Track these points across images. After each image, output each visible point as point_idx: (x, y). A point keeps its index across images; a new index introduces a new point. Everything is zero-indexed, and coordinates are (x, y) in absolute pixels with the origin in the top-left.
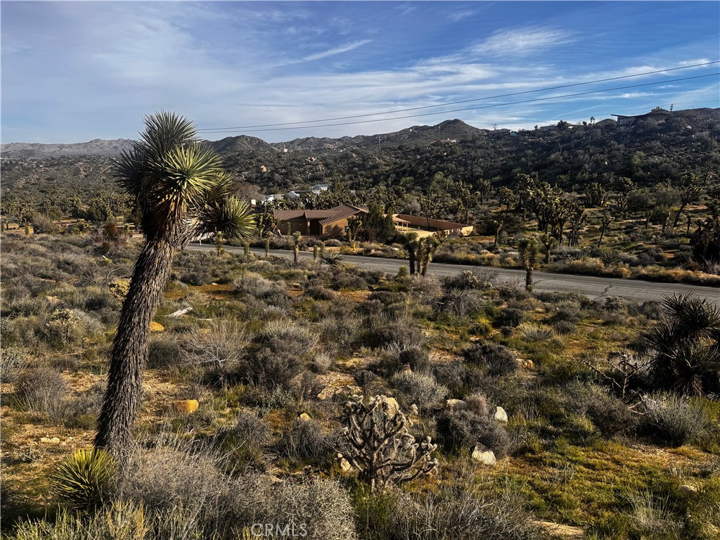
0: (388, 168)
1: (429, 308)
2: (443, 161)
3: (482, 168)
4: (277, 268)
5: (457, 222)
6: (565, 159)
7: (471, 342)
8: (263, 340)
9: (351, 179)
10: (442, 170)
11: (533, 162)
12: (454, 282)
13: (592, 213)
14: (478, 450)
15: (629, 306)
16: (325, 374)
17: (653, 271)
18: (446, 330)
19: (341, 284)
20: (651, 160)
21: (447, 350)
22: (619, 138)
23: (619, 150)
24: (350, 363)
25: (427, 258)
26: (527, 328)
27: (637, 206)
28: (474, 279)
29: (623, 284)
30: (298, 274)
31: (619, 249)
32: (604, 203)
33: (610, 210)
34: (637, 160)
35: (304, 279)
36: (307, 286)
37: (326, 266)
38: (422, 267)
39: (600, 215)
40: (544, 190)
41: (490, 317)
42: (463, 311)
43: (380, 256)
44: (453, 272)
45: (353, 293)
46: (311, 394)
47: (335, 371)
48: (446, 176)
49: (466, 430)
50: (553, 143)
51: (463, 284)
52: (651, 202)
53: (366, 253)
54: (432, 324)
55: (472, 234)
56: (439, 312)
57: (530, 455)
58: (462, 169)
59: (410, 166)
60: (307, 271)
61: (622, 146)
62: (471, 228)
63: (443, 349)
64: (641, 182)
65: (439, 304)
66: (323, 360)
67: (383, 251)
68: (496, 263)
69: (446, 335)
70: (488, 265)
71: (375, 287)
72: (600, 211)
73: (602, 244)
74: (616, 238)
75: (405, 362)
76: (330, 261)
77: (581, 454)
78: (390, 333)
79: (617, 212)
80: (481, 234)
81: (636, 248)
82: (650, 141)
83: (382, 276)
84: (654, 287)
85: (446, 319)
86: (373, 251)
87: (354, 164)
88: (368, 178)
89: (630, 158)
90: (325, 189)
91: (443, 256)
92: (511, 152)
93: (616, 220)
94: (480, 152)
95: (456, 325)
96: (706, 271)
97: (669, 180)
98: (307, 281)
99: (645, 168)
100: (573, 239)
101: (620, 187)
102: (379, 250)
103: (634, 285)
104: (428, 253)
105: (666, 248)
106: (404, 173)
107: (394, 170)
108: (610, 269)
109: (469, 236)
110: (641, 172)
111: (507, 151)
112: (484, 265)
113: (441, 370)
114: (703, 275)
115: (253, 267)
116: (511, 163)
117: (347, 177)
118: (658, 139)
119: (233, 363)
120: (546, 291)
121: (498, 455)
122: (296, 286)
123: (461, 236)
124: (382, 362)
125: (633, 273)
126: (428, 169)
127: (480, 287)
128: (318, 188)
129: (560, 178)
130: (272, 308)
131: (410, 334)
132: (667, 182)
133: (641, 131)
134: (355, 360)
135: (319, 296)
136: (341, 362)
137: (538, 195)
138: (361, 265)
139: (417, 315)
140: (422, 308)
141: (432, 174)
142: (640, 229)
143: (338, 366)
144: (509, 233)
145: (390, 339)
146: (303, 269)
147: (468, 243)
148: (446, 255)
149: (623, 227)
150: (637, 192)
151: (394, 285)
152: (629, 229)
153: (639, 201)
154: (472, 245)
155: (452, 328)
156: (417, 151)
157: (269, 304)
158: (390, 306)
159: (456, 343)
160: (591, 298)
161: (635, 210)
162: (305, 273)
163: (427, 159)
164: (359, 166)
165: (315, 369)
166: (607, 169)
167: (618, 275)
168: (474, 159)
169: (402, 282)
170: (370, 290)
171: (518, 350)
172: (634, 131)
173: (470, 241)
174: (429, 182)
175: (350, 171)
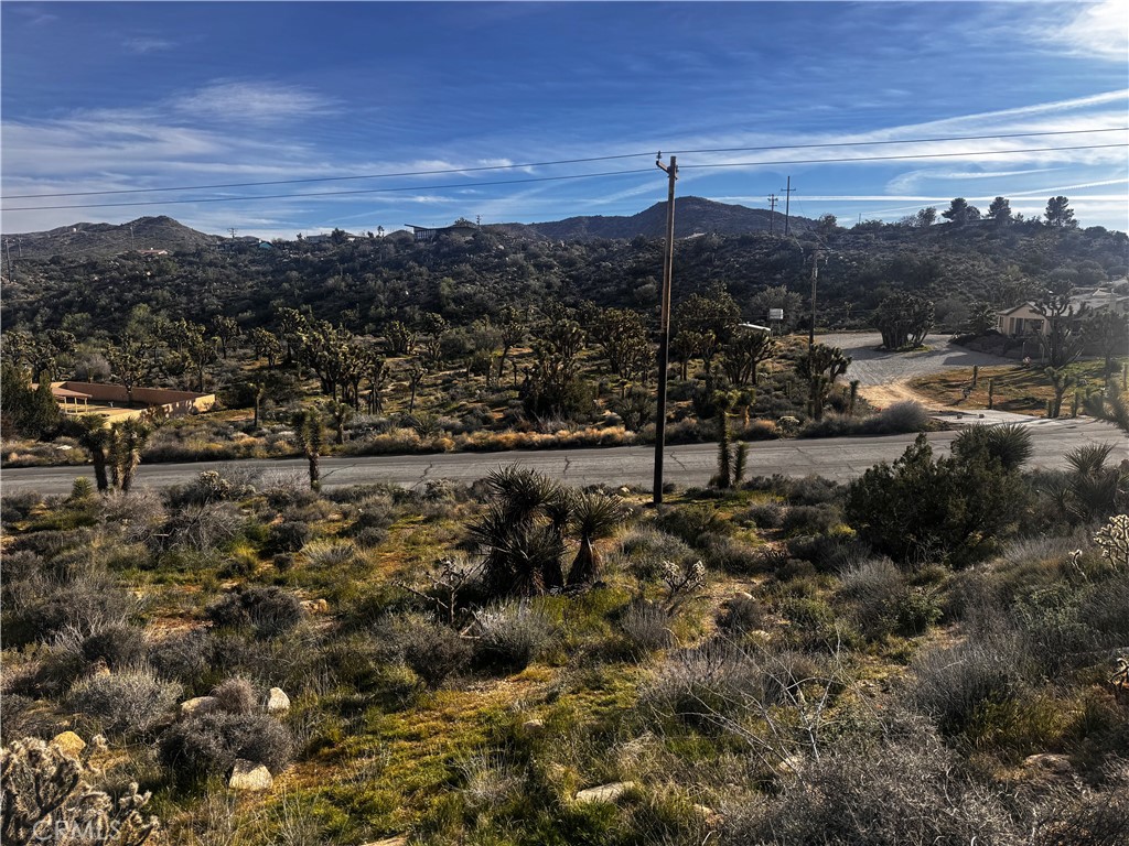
0: (32, 298)
1: (140, 547)
2: (146, 286)
3: (219, 297)
5: (185, 389)
6: (348, 285)
7: (226, 591)
10: (147, 300)
11: (301, 289)
12: (187, 494)
13: (397, 365)
14: (240, 771)
15: (455, 491)
17: (481, 438)
18: (177, 581)
20: (463, 290)
21: (181, 616)
22: (418, 257)
23: (421, 275)
25: (130, 458)
26: (316, 549)
27: (453, 351)
28: (222, 485)
29: (447, 461)
31: (437, 412)
32: (411, 350)
33: (420, 359)
34: (445, 290)
38: (121, 476)
39: (408, 366)
40: (323, 332)
41: (255, 543)
42: (206, 541)
44: (184, 477)
49: (214, 744)
50: (329, 261)
51: (203, 495)
52: (469, 346)
54: (149, 576)
55: (214, 408)
56: (161, 552)
57: (326, 750)
58: (184, 299)
59: (80, 294)
61: (424, 269)
62: (211, 399)
63: (172, 616)
64: (455, 319)
65: (160, 538)
67: (36, 453)
68: (260, 452)
69: (177, 589)
70: (248, 456)
71: (21, 526)
72: (407, 361)
73: (415, 407)
74: (432, 398)
75: (94, 659)
77: (401, 723)
78: (57, 610)
79: (429, 361)
80: (230, 407)
81: (458, 409)
82: (458, 263)
83: (37, 503)
84: (484, 459)
85: (176, 563)
86: (14, 457)
89: (436, 287)
91: (163, 450)
92: (264, 274)
93: (429, 373)
94: (211, 272)
95: (195, 568)
96: (539, 431)
97: (486, 315)
99: (457, 300)
100: (375, 404)
101: (429, 327)
102: (25, 452)
103: (460, 461)
104: (131, 450)
105: (494, 405)
106: (69, 306)
107: (47, 302)
108: (428, 442)
109: (209, 411)
110: (453, 306)
111: (258, 272)
112: (240, 458)
113: (167, 655)
114: (536, 437)
116: (267, 290)
118: (467, 261)
120: (343, 486)
121: (274, 770)
123: (195, 412)
124: (44, 668)
125: (457, 444)
126: (118, 300)
127: (234, 495)
129: (346, 315)
131: (102, 603)
132: (484, 318)
133: (446, 249)
137: (316, 340)
139: (116, 565)
140: (125, 551)
141: (126, 308)
142: (460, 383)
144: (277, 402)
145: (59, 622)
147: (208, 424)
148: (169, 448)
149: (440, 381)
150: (451, 332)
151: (64, 516)
152: (447, 385)
153: (455, 346)
154: (215, 426)
155: (189, 575)
156: (92, 266)
158: (57, 558)
159: (196, 600)
160: (406, 486)
161: (452, 357)
163: (114, 281)
166: (410, 301)
167: (438, 449)
168: (202, 284)
169: (81, 508)
170: (13, 535)
171: (304, 586)
172: (437, 249)
173: (211, 419)
174: (122, 322)
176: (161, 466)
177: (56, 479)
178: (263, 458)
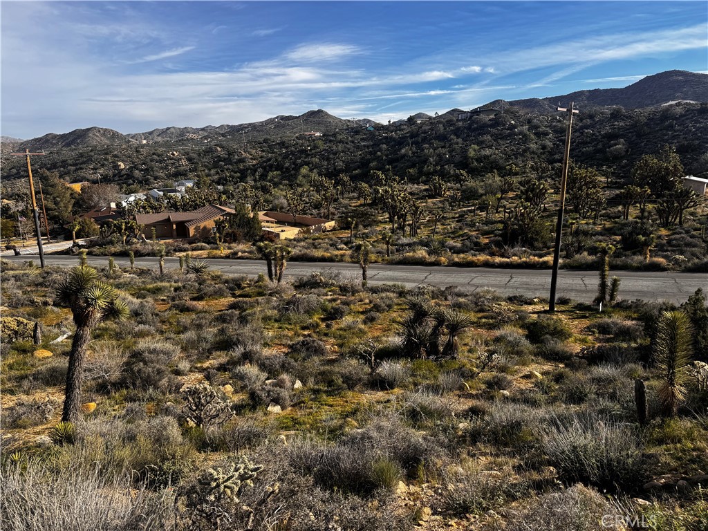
0: (255, 162)
1: (276, 311)
2: (307, 155)
3: (343, 162)
4: (143, 282)
5: (321, 217)
6: (413, 153)
7: (305, 335)
8: (137, 356)
9: (217, 173)
10: (307, 164)
11: (387, 156)
12: (306, 282)
13: (434, 204)
14: (271, 406)
15: (433, 292)
16: (186, 375)
17: (463, 258)
18: (287, 328)
19: (205, 294)
20: (483, 153)
21: (283, 345)
22: (457, 133)
23: (457, 143)
24: (206, 365)
25: (282, 264)
26: (347, 320)
27: (469, 195)
28: (321, 280)
29: (440, 271)
30: (165, 288)
31: (449, 237)
32: (444, 194)
33: (448, 200)
34: (471, 153)
35: (170, 291)
36: (173, 299)
37: (192, 276)
38: (278, 272)
39: (440, 205)
40: (391, 186)
41: (325, 313)
42: (302, 311)
43: (247, 258)
44: (306, 271)
45: (216, 301)
46: (175, 390)
47: (194, 372)
48: (311, 170)
49: (263, 395)
50: (404, 138)
51: (312, 284)
52: (481, 191)
53: (233, 256)
54: (276, 325)
55: (334, 229)
56: (283, 314)
57: (302, 405)
58: (326, 163)
59: (276, 160)
60: (173, 284)
61: (460, 140)
62: (332, 223)
63: (280, 345)
64: (474, 172)
65: (284, 308)
66: (184, 365)
67: (250, 252)
68: (347, 259)
69: (286, 332)
70: (341, 261)
71: (238, 293)
72: (441, 202)
73: (437, 233)
74: (449, 227)
75: (246, 359)
76: (197, 270)
78: (237, 338)
79: (453, 201)
80: (341, 229)
81: (462, 236)
82: (482, 134)
83: (246, 281)
84: (460, 272)
85: (289, 320)
86: (240, 254)
87: (220, 159)
88: (236, 173)
89: (467, 151)
90: (190, 185)
91: (303, 255)
92: (368, 147)
93: (452, 210)
94: (340, 147)
95: (295, 324)
96: (503, 256)
97: (495, 170)
98: (173, 294)
99: (479, 160)
100: (414, 229)
101: (458, 179)
102: (245, 252)
103: (447, 272)
104: (282, 260)
105: (485, 233)
106: (271, 166)
107: (261, 165)
108: (433, 259)
109: (331, 231)
110: (475, 163)
111: (365, 146)
112: (338, 261)
113: (267, 362)
114: (498, 260)
115: (121, 284)
116: (369, 157)
117: (213, 172)
118: (488, 133)
119: (116, 375)
121: (283, 408)
122: (163, 300)
123: (325, 231)
124: (228, 361)
125: (450, 261)
126: (294, 163)
127: (326, 285)
128: (183, 185)
129: (409, 172)
130: (141, 327)
131: (252, 337)
132: (494, 172)
133: (475, 126)
134: (210, 361)
135: (185, 309)
136: (199, 365)
137: (387, 192)
138: (228, 268)
139: (266, 319)
140: (269, 313)
141: (297, 168)
142: (469, 218)
143: (196, 368)
144: (365, 227)
145: (236, 344)
146: (169, 282)
147: (328, 239)
148: (306, 254)
149: (457, 215)
150: (471, 183)
151: (253, 291)
152: (461, 218)
153: (472, 191)
154: (331, 240)
155: (292, 327)
156: (282, 144)
157: (140, 323)
158: (244, 313)
159: (291, 338)
160: (409, 286)
161: (468, 199)
162: (171, 286)
163: (292, 153)
164: (224, 160)
165: (178, 373)
166: (448, 162)
167: (437, 264)
168: (335, 154)
169: (260, 287)
170: (233, 297)
171: (335, 338)
172: (470, 125)
173: (331, 236)
174: (295, 176)
175: (216, 165)
176: (301, 263)
177: (256, 267)
178: (349, 262)
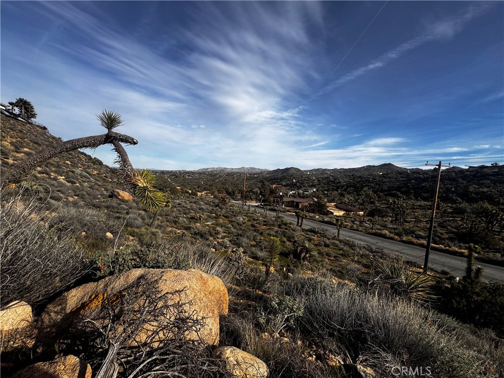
0: (345, 183)
2: (369, 182)
3: (387, 187)
9: (328, 186)
10: (368, 186)
17: (409, 239)
20: (481, 190)
34: (471, 189)
48: (369, 189)
55: (363, 216)
58: (378, 186)
59: (354, 183)
62: (362, 213)
67: (311, 217)
82: (483, 180)
87: (330, 181)
88: (335, 187)
89: (468, 188)
90: (315, 190)
94: (387, 180)
97: (485, 201)
99: (477, 194)
101: (454, 202)
102: (309, 216)
106: (351, 186)
107: (346, 185)
108: (391, 236)
110: (474, 195)
117: (326, 186)
123: (359, 215)
125: (400, 239)
126: (361, 185)
128: (313, 190)
141: (362, 187)
156: (360, 177)
163: (362, 181)
164: (332, 182)
167: (393, 239)
168: (384, 183)
174: (360, 191)
175: (328, 183)
